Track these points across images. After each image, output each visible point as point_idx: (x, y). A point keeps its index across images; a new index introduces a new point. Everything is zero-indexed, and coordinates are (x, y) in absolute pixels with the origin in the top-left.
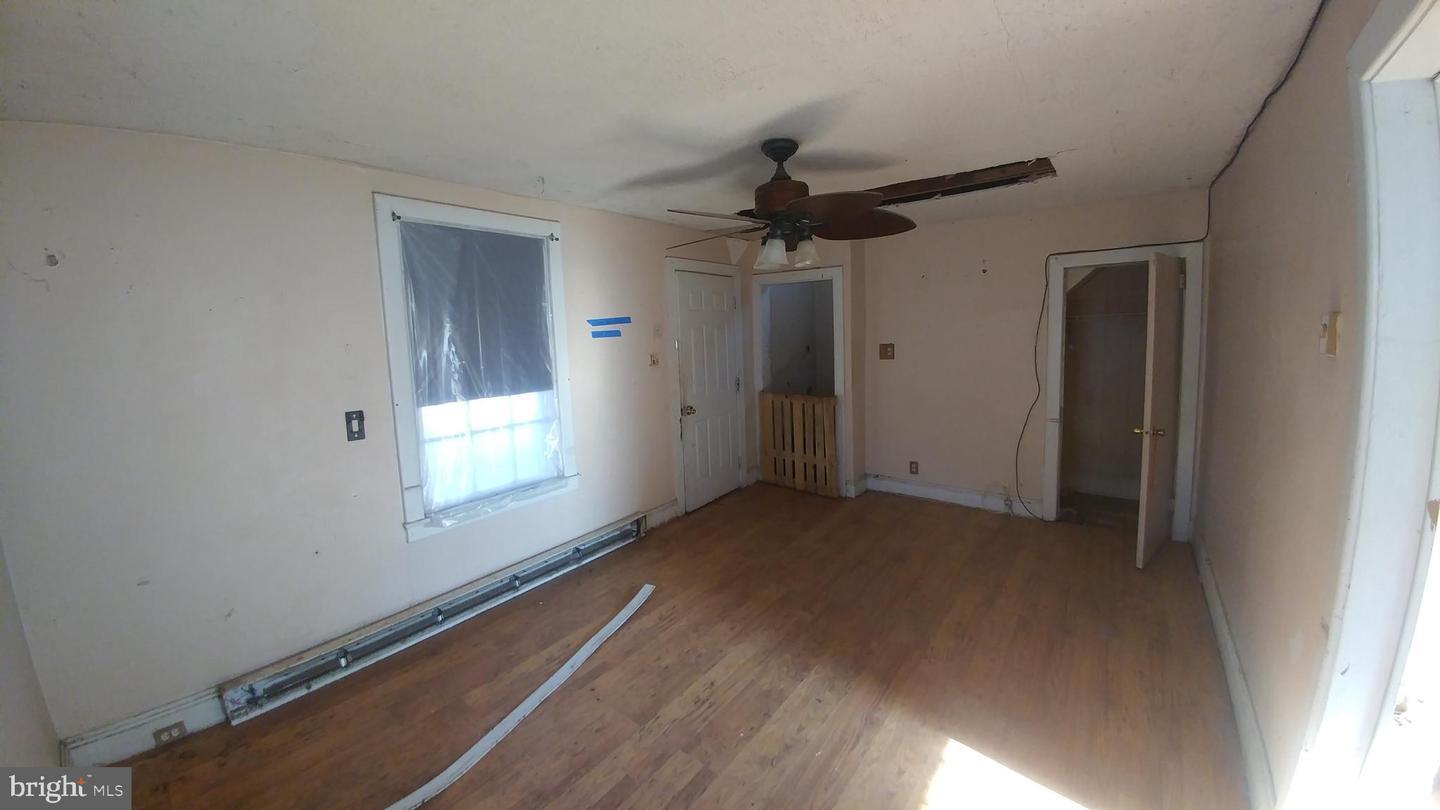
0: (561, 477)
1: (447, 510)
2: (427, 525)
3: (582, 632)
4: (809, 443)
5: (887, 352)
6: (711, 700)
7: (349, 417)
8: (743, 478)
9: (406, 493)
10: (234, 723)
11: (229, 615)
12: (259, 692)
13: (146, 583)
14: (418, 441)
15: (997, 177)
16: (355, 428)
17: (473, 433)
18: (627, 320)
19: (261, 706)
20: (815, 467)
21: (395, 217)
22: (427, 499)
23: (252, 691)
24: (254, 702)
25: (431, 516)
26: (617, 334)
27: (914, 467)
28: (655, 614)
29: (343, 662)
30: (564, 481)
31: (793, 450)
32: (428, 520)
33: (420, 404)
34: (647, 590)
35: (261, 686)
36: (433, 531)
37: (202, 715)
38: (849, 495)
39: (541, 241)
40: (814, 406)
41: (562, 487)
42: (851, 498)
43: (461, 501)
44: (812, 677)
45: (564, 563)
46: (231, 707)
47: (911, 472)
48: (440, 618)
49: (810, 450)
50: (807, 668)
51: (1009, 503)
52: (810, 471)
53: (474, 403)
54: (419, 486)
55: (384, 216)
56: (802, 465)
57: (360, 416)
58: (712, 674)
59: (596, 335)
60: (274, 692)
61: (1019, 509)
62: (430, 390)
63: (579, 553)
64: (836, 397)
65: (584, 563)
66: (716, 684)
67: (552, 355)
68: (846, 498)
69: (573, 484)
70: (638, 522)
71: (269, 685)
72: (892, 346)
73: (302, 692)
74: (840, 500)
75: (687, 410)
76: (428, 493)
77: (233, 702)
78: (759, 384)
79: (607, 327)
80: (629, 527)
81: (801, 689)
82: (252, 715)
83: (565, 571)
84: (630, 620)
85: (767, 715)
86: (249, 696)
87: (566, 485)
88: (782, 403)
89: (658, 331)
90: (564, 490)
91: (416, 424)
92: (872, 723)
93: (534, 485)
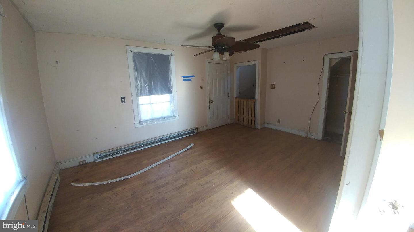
0: (174, 116)
1: (145, 121)
2: (140, 124)
3: (172, 152)
4: (247, 113)
5: (273, 86)
6: (195, 170)
7: (122, 98)
8: (229, 121)
9: (135, 116)
10: (96, 161)
11: (97, 139)
12: (102, 156)
13: (79, 130)
14: (138, 105)
15: (297, 29)
16: (123, 100)
17: (151, 104)
18: (193, 76)
19: (102, 159)
20: (249, 119)
21: (131, 51)
22: (140, 118)
23: (100, 155)
24: (101, 158)
25: (141, 122)
26: (191, 80)
27: (279, 121)
28: (191, 151)
29: (120, 152)
30: (175, 117)
31: (243, 115)
32: (140, 123)
33: (138, 96)
34: (192, 145)
35: (103, 155)
36: (142, 126)
37: (90, 159)
38: (258, 128)
39: (169, 55)
40: (249, 102)
41: (174, 119)
42: (259, 129)
43: (148, 119)
44: (222, 169)
45: (174, 137)
46: (96, 158)
47: (278, 123)
48: (143, 146)
49: (248, 114)
50: (222, 167)
51: (307, 134)
52: (247, 121)
53: (151, 96)
54: (138, 115)
55: (129, 51)
56: (245, 119)
57: (124, 98)
58: (197, 165)
59: (184, 80)
60: (105, 156)
61: (309, 136)
62: (140, 92)
63: (179, 136)
64: (255, 99)
65: (180, 138)
66: (198, 167)
67: (172, 85)
68: (257, 129)
69: (177, 118)
70: (195, 129)
71: (104, 155)
72: (274, 84)
73: (111, 157)
74: (255, 129)
75: (211, 101)
76: (140, 117)
77: (96, 157)
78: (235, 96)
79: (187, 78)
80: (193, 131)
81: (218, 171)
82: (100, 160)
83: (175, 139)
84: (184, 151)
85: (206, 175)
86: (100, 156)
87: (175, 118)
88: (241, 101)
89: (203, 79)
90: (174, 120)
91: (137, 101)
92: (231, 181)
93: (167, 117)
